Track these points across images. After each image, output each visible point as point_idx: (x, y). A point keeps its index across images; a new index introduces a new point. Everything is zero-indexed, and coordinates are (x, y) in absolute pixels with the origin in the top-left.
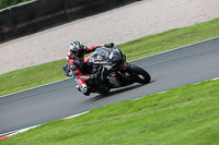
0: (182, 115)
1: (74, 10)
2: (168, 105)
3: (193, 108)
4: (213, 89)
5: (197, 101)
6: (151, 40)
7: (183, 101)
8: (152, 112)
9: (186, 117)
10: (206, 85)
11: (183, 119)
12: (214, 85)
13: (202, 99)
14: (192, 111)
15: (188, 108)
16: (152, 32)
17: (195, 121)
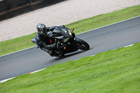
0: (105, 70)
1: (36, 3)
2: (96, 64)
3: (112, 65)
4: (125, 53)
5: (115, 61)
6: (85, 22)
7: (105, 61)
8: (86, 68)
9: (108, 71)
10: (121, 51)
11: (106, 73)
12: (125, 51)
13: (118, 59)
14: (112, 68)
16: (85, 17)
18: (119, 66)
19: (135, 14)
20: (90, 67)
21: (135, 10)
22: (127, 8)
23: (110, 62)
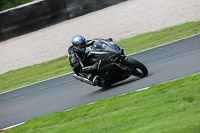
0: (110, 124)
2: (97, 115)
3: (120, 117)
4: (137, 99)
5: (123, 111)
7: (110, 111)
8: (83, 121)
9: (113, 125)
11: (111, 128)
12: (138, 96)
13: (127, 109)
14: (119, 120)
15: (114, 117)
17: (121, 129)
18: (129, 119)
19: (151, 43)
20: (88, 120)
21: (150, 39)
22: (140, 36)
23: (116, 112)
